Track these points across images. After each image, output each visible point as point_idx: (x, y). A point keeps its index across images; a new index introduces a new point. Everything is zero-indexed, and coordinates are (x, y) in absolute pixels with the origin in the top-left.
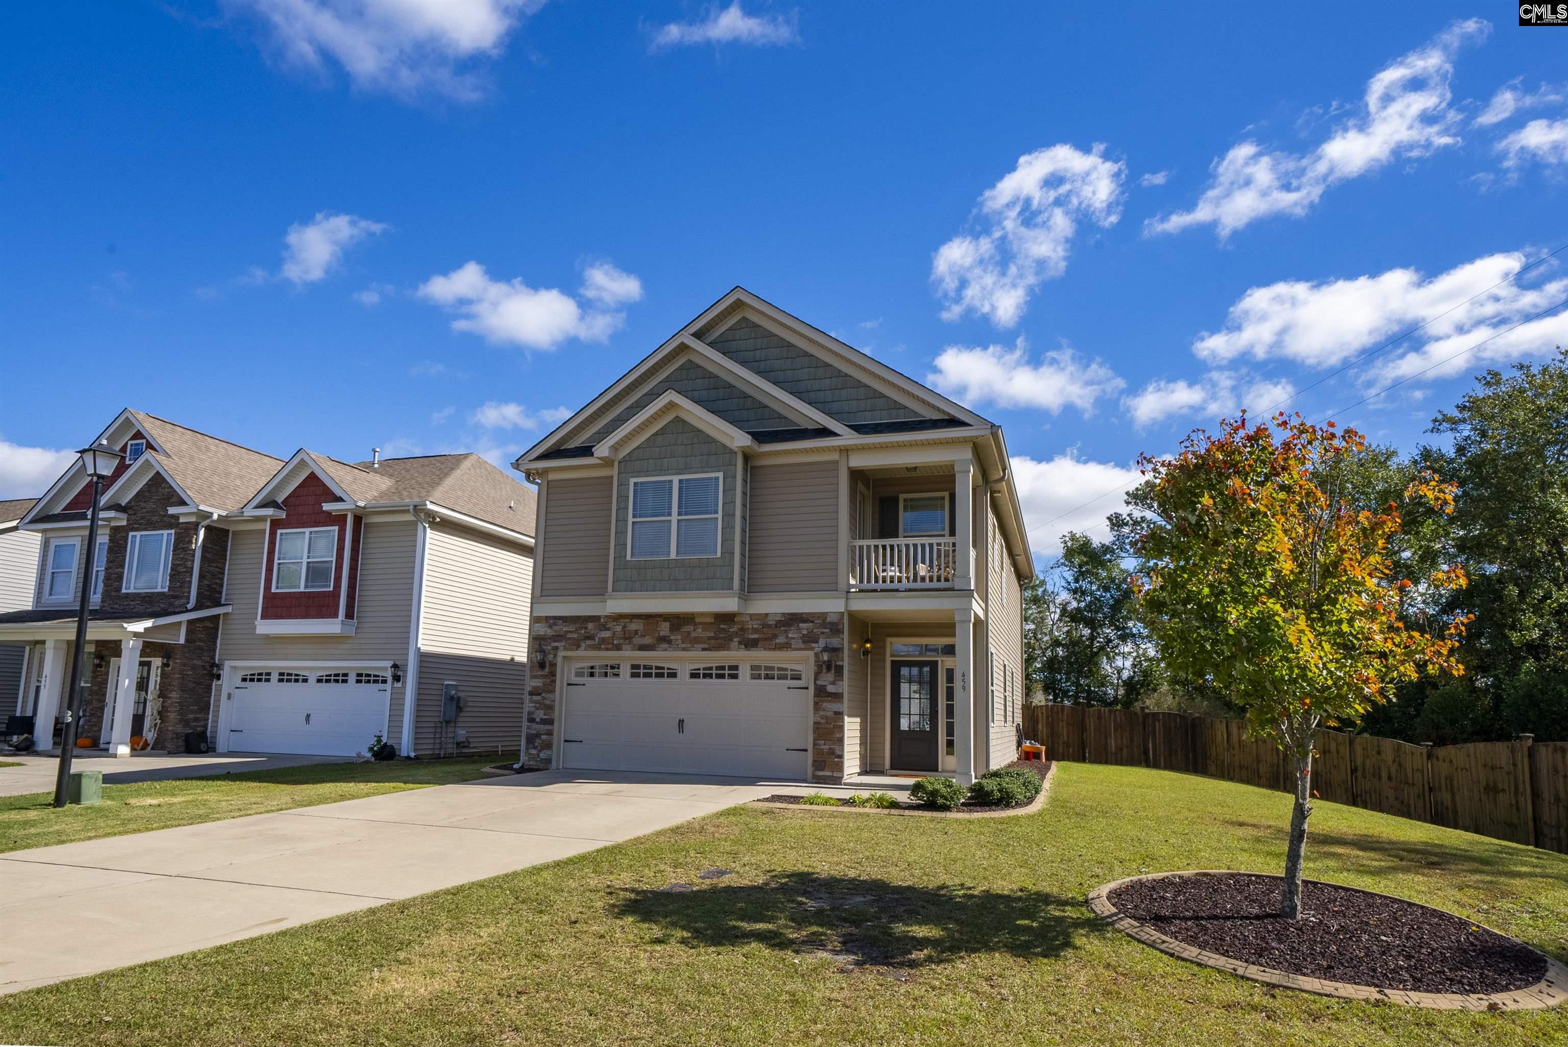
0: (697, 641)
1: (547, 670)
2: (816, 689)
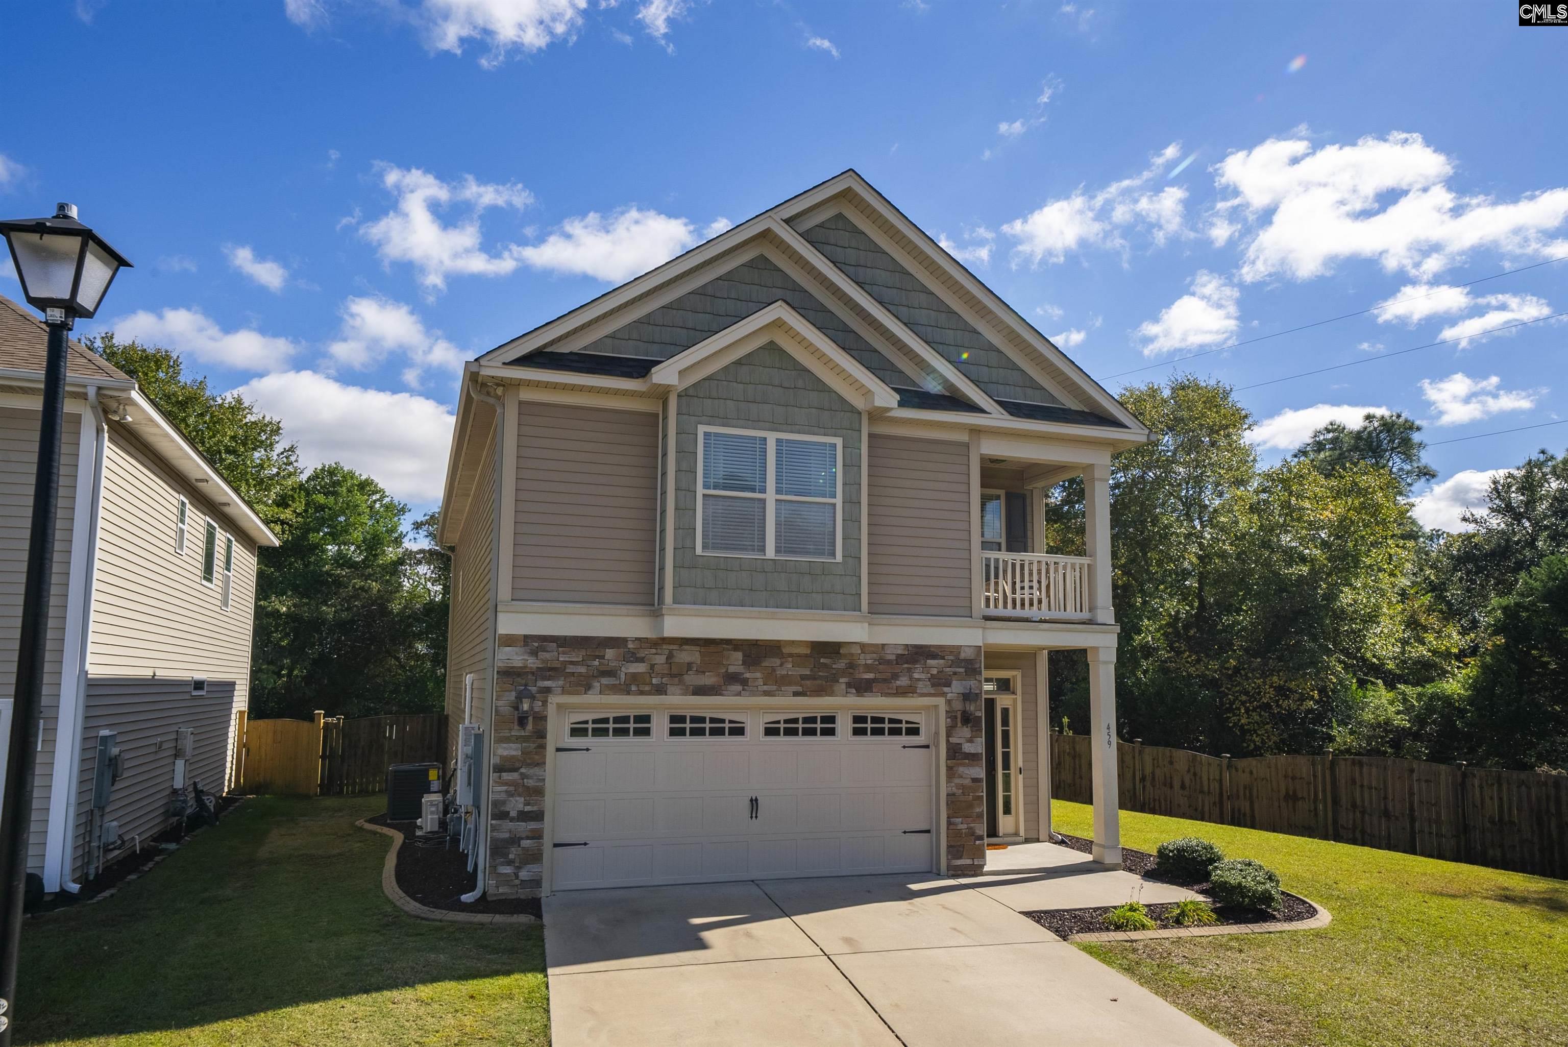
0: (784, 681)
1: (530, 727)
2: (948, 750)
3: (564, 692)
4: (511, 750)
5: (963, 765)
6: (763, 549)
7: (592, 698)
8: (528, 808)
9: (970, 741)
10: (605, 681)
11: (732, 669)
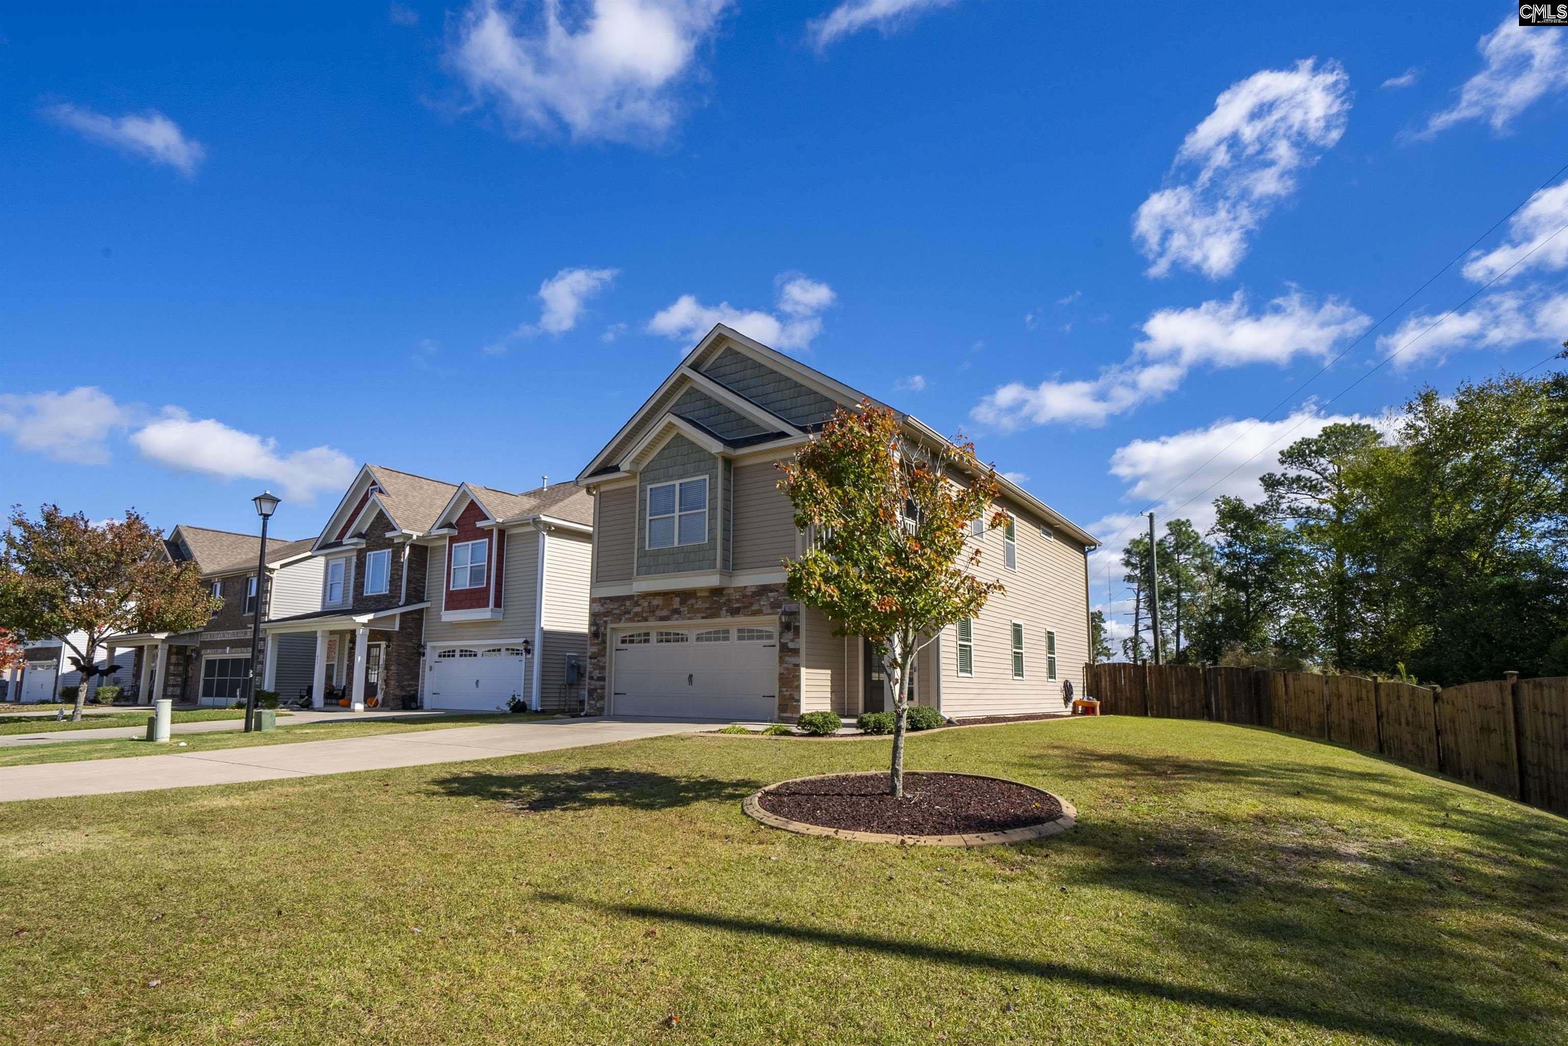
0: (698, 611)
1: (601, 639)
2: (780, 646)
3: (612, 622)
4: (594, 649)
5: (791, 656)
6: (673, 542)
7: (622, 625)
9: (792, 641)
10: (627, 616)
11: (675, 607)
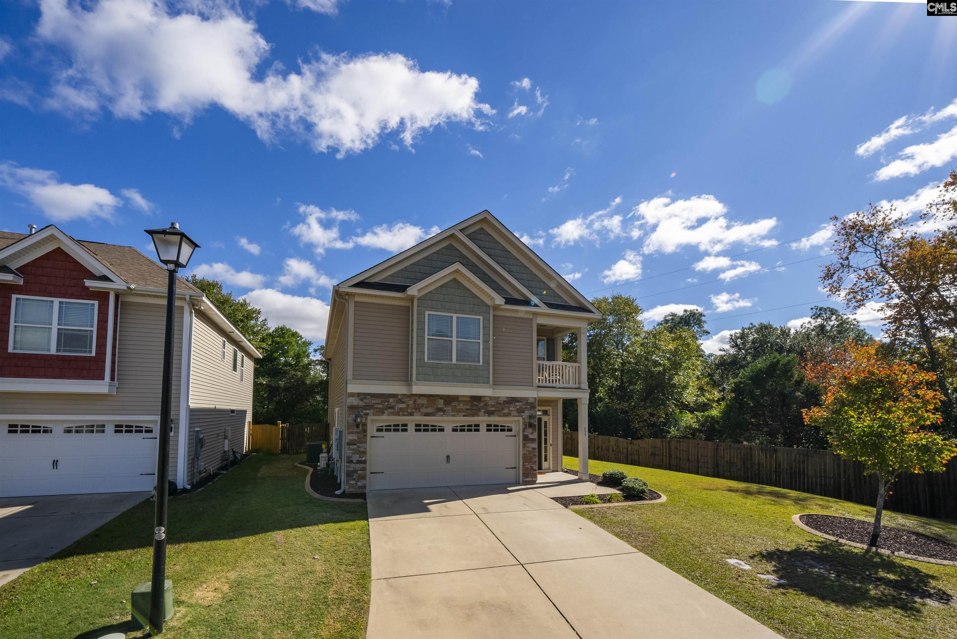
0: (460, 411)
1: (361, 428)
2: (523, 437)
3: (374, 415)
4: (354, 437)
5: (529, 443)
6: (451, 360)
7: (384, 417)
8: (360, 459)
9: (532, 434)
10: (389, 410)
11: (439, 406)
